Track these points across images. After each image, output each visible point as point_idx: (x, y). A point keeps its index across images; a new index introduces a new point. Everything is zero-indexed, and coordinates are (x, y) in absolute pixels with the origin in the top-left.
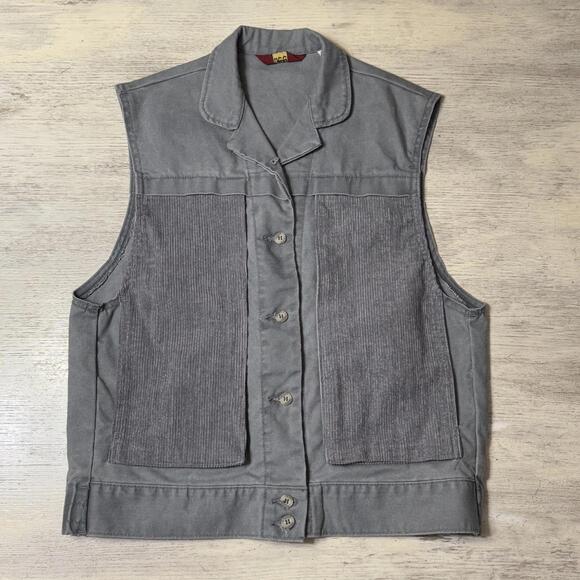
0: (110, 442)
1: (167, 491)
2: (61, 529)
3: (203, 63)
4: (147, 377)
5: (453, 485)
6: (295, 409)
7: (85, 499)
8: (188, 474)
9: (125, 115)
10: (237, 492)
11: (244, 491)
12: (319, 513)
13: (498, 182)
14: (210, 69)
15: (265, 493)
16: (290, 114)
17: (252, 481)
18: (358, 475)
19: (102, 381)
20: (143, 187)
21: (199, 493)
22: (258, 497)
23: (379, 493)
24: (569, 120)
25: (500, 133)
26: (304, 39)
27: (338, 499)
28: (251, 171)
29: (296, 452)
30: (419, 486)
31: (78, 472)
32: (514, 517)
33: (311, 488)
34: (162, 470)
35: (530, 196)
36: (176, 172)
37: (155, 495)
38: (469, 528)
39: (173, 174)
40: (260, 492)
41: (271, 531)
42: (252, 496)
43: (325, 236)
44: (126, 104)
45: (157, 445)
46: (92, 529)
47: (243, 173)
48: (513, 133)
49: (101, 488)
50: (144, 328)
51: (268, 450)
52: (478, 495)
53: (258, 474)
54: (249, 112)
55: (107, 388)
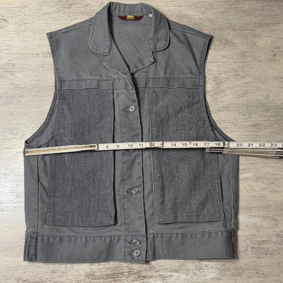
0: (46, 215)
1: (76, 238)
3: (91, 22)
4: (64, 182)
5: (220, 234)
6: (140, 196)
7: (35, 243)
8: (86, 230)
9: (51, 48)
10: (111, 238)
11: (114, 238)
12: (152, 248)
13: (244, 55)
14: (94, 24)
15: (125, 239)
16: (135, 47)
17: (119, 233)
18: (172, 228)
19: (41, 184)
20: (61, 85)
21: (92, 239)
22: (121, 241)
23: (183, 237)
24: (278, 23)
26: (142, 8)
27: (162, 241)
28: (115, 76)
29: (141, 217)
30: (203, 234)
31: (31, 230)
32: (257, 219)
33: (148, 236)
34: (73, 228)
35: (260, 61)
36: (78, 77)
37: (70, 240)
38: (228, 255)
39: (76, 78)
40: (123, 238)
41: (129, 258)
42: (119, 240)
43: (155, 108)
44: (52, 43)
45: (70, 215)
46: (38, 258)
47: (112, 77)
48: (251, 30)
49: (42, 238)
51: (126, 217)
52: (233, 238)
53: (121, 229)
54: (114, 46)
55: (44, 188)
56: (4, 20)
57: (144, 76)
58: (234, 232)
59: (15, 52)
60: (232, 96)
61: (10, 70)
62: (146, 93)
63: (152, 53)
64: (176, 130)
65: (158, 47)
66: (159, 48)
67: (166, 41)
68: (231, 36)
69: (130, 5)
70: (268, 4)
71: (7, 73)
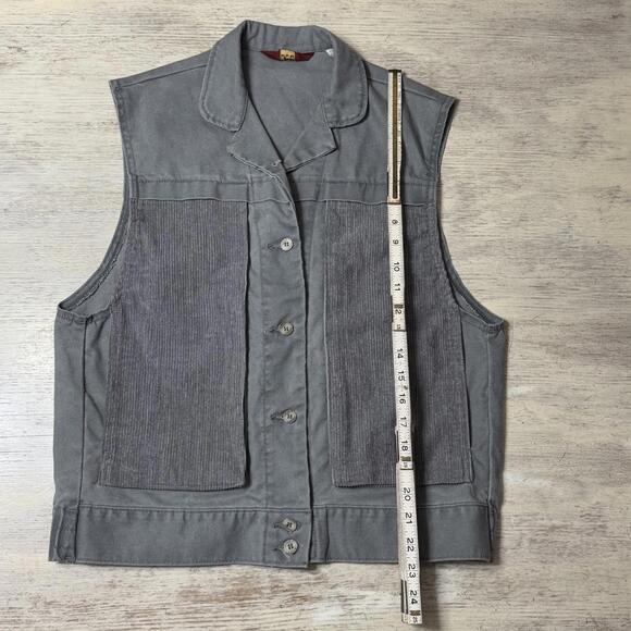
0: (100, 464)
1: (161, 514)
2: (47, 555)
3: (204, 60)
4: (138, 395)
5: (463, 510)
6: (299, 427)
7: (74, 522)
8: (185, 497)
9: (119, 113)
10: (236, 516)
11: (244, 515)
12: (323, 537)
14: (211, 65)
15: (267, 517)
16: (296, 116)
17: (253, 504)
18: (366, 497)
19: (90, 397)
20: (138, 191)
21: (196, 516)
22: (259, 520)
23: (387, 517)
24: (593, 77)
25: (522, 89)
26: (312, 36)
27: (344, 523)
28: (253, 176)
29: (300, 473)
30: (429, 511)
31: (66, 494)
32: (541, 481)
33: (315, 511)
34: (156, 492)
35: (554, 154)
36: (174, 175)
37: (149, 518)
38: (479, 555)
39: (172, 179)
40: (262, 515)
41: (274, 556)
42: (253, 519)
43: (335, 244)
44: (120, 101)
45: (151, 466)
46: (81, 554)
48: (535, 89)
49: (91, 511)
50: (135, 341)
51: (269, 471)
52: (491, 519)
53: (259, 497)
54: (252, 112)
55: (95, 405)
56: (19, 49)
57: (314, 178)
58: (493, 506)
59: (41, 117)
60: (494, 225)
61: (28, 155)
62: (317, 212)
63: (332, 129)
64: (379, 291)
65: (343, 118)
66: (347, 120)
67: (361, 106)
68: (495, 101)
69: (287, 29)
70: (571, 37)
71: (22, 162)
